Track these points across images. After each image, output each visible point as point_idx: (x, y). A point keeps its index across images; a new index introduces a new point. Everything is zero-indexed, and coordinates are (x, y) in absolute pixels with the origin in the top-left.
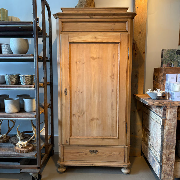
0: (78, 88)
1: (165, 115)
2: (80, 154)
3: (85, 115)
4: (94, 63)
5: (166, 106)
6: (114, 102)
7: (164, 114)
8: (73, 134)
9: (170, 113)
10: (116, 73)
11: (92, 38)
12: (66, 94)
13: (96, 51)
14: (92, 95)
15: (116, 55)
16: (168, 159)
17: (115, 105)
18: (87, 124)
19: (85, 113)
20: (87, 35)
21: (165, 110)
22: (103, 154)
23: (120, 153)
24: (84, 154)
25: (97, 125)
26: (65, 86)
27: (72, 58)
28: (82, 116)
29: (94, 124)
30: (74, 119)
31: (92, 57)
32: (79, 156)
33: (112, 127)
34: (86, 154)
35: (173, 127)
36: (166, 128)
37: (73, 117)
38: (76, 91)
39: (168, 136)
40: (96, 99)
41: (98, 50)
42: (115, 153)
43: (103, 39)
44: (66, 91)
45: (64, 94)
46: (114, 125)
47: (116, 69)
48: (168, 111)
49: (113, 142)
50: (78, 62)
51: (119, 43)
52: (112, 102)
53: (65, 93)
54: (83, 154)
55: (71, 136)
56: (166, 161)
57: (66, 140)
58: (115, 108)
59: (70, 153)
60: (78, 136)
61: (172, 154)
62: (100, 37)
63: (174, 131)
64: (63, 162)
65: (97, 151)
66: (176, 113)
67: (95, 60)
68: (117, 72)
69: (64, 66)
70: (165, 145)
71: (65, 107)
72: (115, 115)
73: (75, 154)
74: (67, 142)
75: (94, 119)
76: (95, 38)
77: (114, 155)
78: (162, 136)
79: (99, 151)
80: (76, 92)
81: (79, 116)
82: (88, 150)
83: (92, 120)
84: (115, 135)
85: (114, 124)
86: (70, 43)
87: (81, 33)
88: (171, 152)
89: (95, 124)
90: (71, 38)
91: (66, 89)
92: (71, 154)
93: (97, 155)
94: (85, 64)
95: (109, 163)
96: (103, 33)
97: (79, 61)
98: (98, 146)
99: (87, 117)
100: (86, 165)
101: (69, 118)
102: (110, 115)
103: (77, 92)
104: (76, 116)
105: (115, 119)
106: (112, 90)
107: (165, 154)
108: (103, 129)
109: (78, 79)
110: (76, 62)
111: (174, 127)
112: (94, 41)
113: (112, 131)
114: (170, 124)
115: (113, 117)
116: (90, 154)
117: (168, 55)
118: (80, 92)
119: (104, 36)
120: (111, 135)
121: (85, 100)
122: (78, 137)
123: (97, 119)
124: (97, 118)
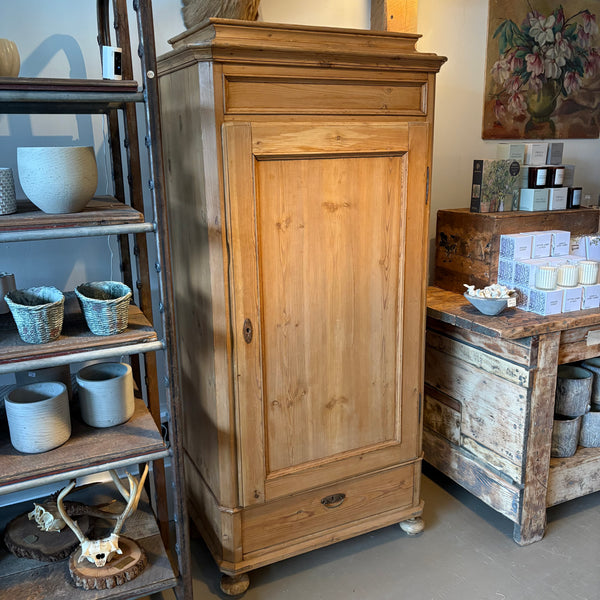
0: (284, 312)
1: (534, 359)
2: (295, 518)
3: (309, 396)
4: (335, 224)
5: (538, 336)
6: (390, 338)
7: (534, 355)
8: (272, 467)
9: (546, 350)
10: (393, 251)
11: (329, 138)
12: (248, 340)
13: (340, 182)
14: (328, 327)
15: (396, 191)
16: (537, 469)
17: (390, 347)
18: (314, 422)
19: (309, 388)
20: (313, 127)
21: (535, 345)
22: (360, 500)
23: (402, 483)
24: (306, 515)
25: (342, 418)
26: (245, 314)
27: (263, 211)
28: (300, 399)
29: (334, 417)
30: (275, 415)
31: (326, 204)
32: (291, 526)
33: (384, 412)
34: (311, 514)
35: (549, 387)
36: (537, 392)
37: (273, 409)
38: (278, 322)
39: (538, 411)
40: (339, 339)
41: (344, 179)
42: (389, 486)
43: (363, 140)
44: (248, 330)
45: (243, 340)
46: (390, 408)
47: (394, 238)
48: (543, 346)
49: (386, 458)
50: (283, 225)
51: (404, 153)
52: (384, 339)
53: (245, 336)
55: (268, 472)
56: (534, 476)
57: (253, 490)
58: (390, 356)
59: (265, 525)
60: (288, 468)
61: (545, 454)
62: (353, 134)
63: (552, 396)
64: (243, 560)
65: (343, 496)
66: (558, 348)
67: (337, 212)
68: (399, 246)
69: (238, 240)
70: (532, 436)
71: (249, 384)
72: (390, 377)
73: (279, 525)
74: (257, 496)
75: (335, 401)
76: (339, 138)
77: (386, 492)
78: (528, 415)
79: (348, 493)
80: (279, 326)
81: (291, 403)
82: (317, 501)
83: (329, 406)
84: (390, 437)
85: (390, 403)
86: (258, 159)
87: (292, 120)
88: (543, 451)
89: (338, 418)
90: (259, 140)
91: (248, 322)
93: (344, 507)
94: (305, 230)
96: (359, 121)
97: (288, 221)
98: (347, 480)
99: (313, 400)
101: (259, 418)
102: (378, 379)
103: (283, 325)
104: (280, 406)
105: (391, 389)
106: (385, 303)
107: (532, 460)
108: (361, 426)
109: (284, 281)
110: (279, 225)
111: (552, 385)
112: (334, 147)
113: (384, 425)
114: (544, 380)
115: (387, 385)
116: (322, 510)
117: (494, 177)
118: (293, 324)
119: (364, 132)
120: (381, 438)
121: (307, 346)
122: (291, 471)
123: (344, 400)
124: (343, 398)
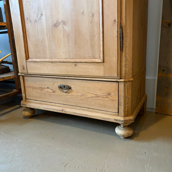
2: (46, 90)
8: (30, 56)
18: (48, 34)
19: (44, 14)
22: (80, 94)
23: (109, 94)
24: (51, 91)
25: (64, 36)
28: (40, 19)
29: (59, 33)
30: (29, 26)
33: (92, 37)
34: (54, 92)
37: (27, 22)
54: (49, 90)
55: (28, 58)
57: (22, 65)
64: (26, 101)
65: (70, 88)
73: (39, 91)
74: (24, 69)
75: (59, 23)
79: (73, 87)
81: (36, 21)
82: (56, 85)
83: (56, 26)
84: (97, 56)
89: (62, 35)
92: (35, 90)
93: (70, 94)
95: (91, 111)
99: (46, 20)
100: (54, 109)
102: (86, 10)
104: (31, 21)
105: (96, 19)
115: (93, 15)
116: (59, 92)
120: (91, 55)
123: (64, 23)
124: (64, 21)
